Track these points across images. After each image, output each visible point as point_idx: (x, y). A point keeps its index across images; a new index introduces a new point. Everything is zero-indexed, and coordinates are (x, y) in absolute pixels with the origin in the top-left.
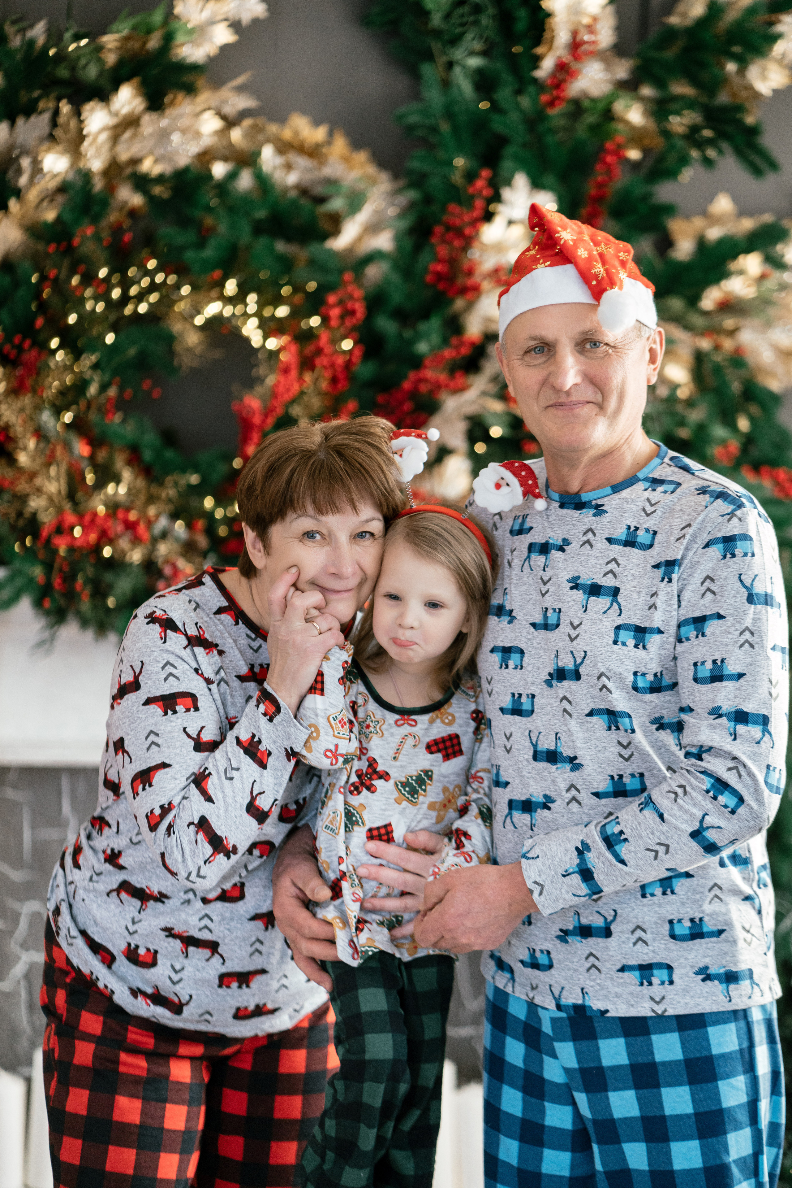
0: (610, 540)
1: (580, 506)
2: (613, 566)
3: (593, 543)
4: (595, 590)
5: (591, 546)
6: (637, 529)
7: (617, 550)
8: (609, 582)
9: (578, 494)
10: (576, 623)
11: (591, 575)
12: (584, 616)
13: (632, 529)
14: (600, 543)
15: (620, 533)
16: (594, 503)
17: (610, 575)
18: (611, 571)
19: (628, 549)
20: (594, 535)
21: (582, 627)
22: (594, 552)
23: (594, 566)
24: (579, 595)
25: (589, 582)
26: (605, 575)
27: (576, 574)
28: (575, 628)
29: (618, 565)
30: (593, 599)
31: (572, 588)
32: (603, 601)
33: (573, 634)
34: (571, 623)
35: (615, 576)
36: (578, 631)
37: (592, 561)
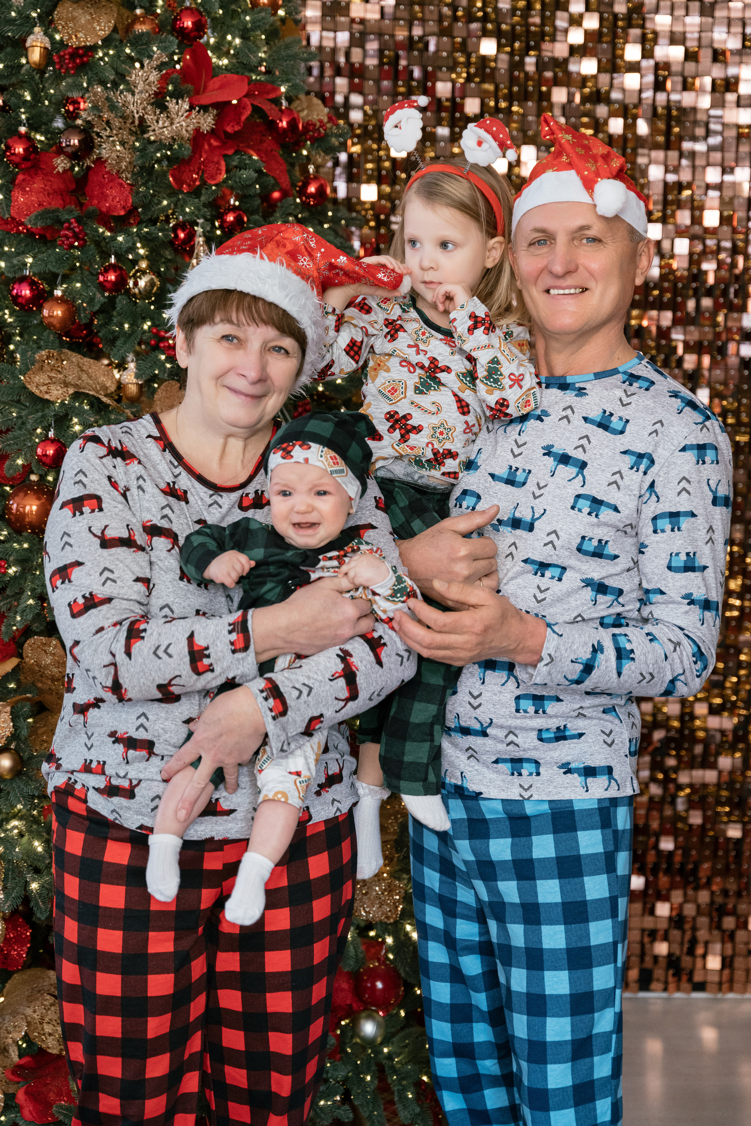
0: (586, 419)
1: (564, 387)
2: (584, 442)
3: (571, 419)
4: (564, 459)
5: (569, 422)
6: (611, 415)
7: (592, 430)
8: (578, 454)
9: (564, 377)
10: (541, 485)
11: (564, 446)
12: (551, 479)
13: (607, 413)
14: (577, 420)
15: (596, 414)
16: (577, 385)
17: (580, 449)
18: (582, 446)
19: (601, 430)
20: (573, 412)
21: (546, 489)
22: (570, 427)
23: (568, 439)
24: (550, 461)
25: (561, 452)
26: (576, 448)
27: (550, 443)
28: (540, 488)
29: (589, 442)
30: (561, 466)
31: (544, 454)
32: (571, 470)
33: (538, 493)
34: (538, 484)
35: (585, 452)
36: (542, 491)
37: (567, 434)
